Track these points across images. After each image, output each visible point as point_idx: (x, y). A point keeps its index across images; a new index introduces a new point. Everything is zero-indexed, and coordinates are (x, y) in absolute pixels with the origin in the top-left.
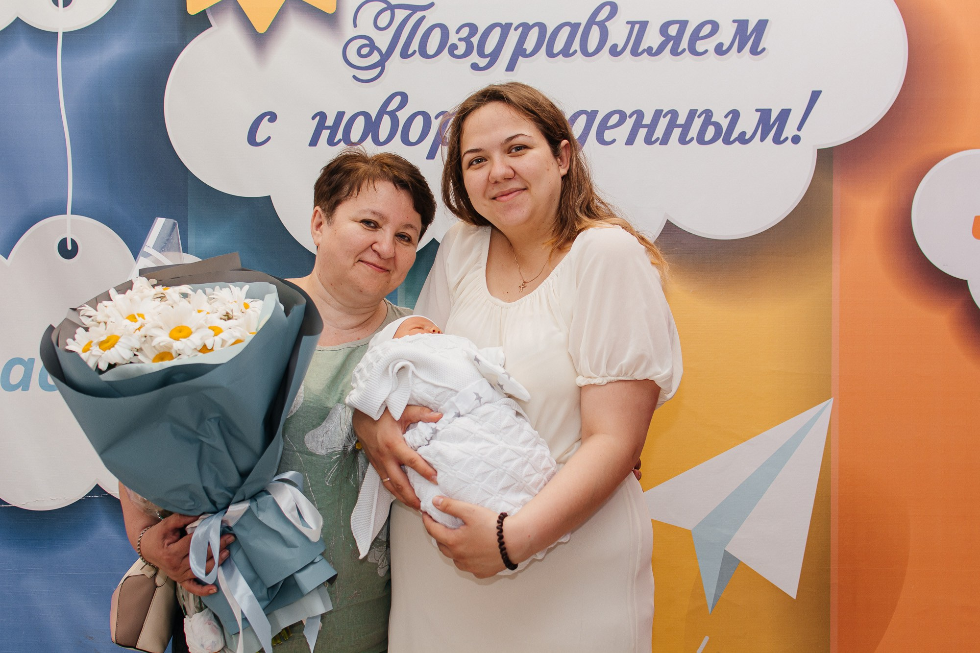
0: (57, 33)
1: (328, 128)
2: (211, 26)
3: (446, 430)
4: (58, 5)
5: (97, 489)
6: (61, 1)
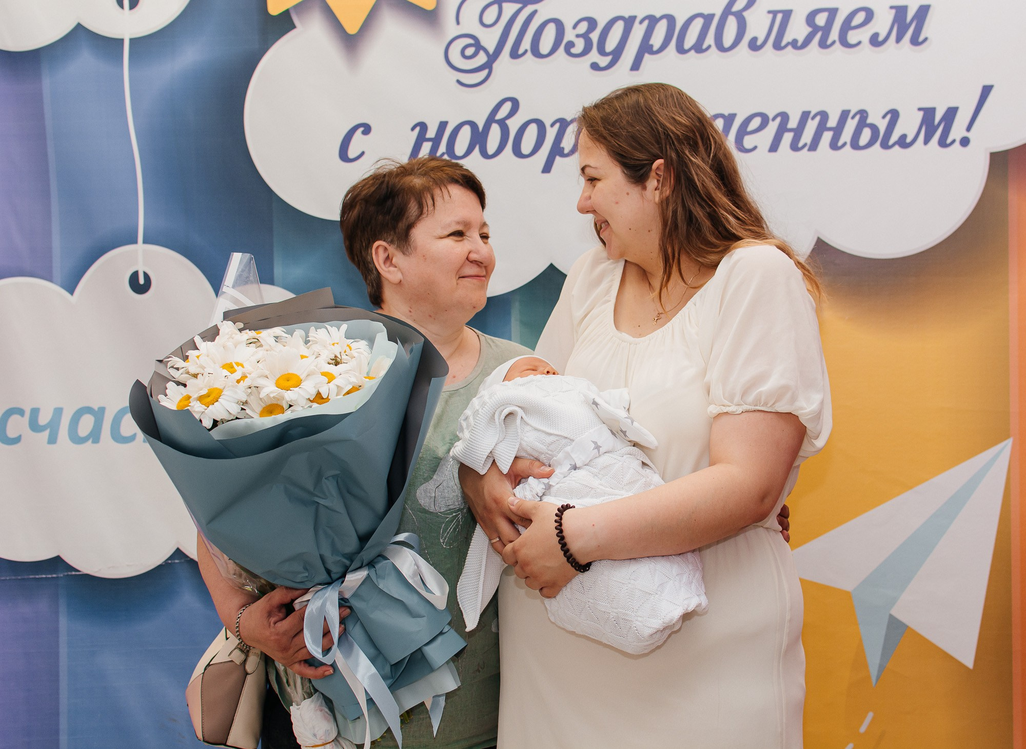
0: (122, 41)
1: (429, 140)
2: (293, 27)
3: (561, 485)
4: (123, 8)
5: (178, 553)
6: (126, 2)
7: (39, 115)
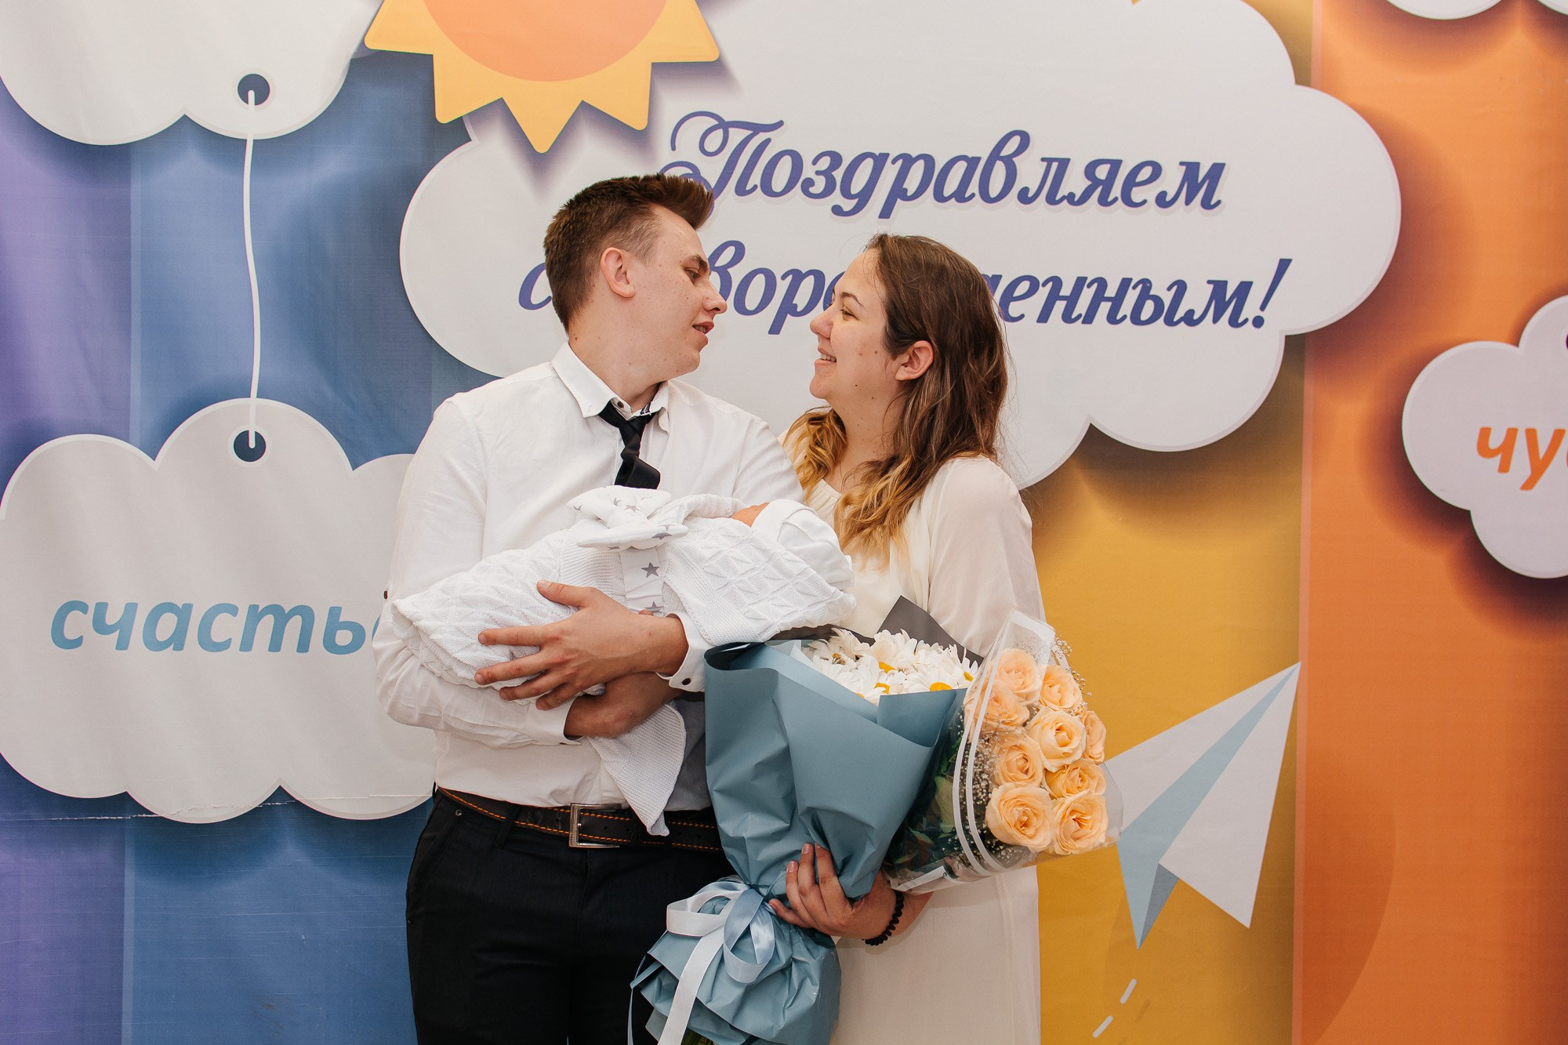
0: (245, 141)
2: (470, 140)
4: (246, 101)
5: (281, 793)
6: (251, 94)
7: (122, 228)
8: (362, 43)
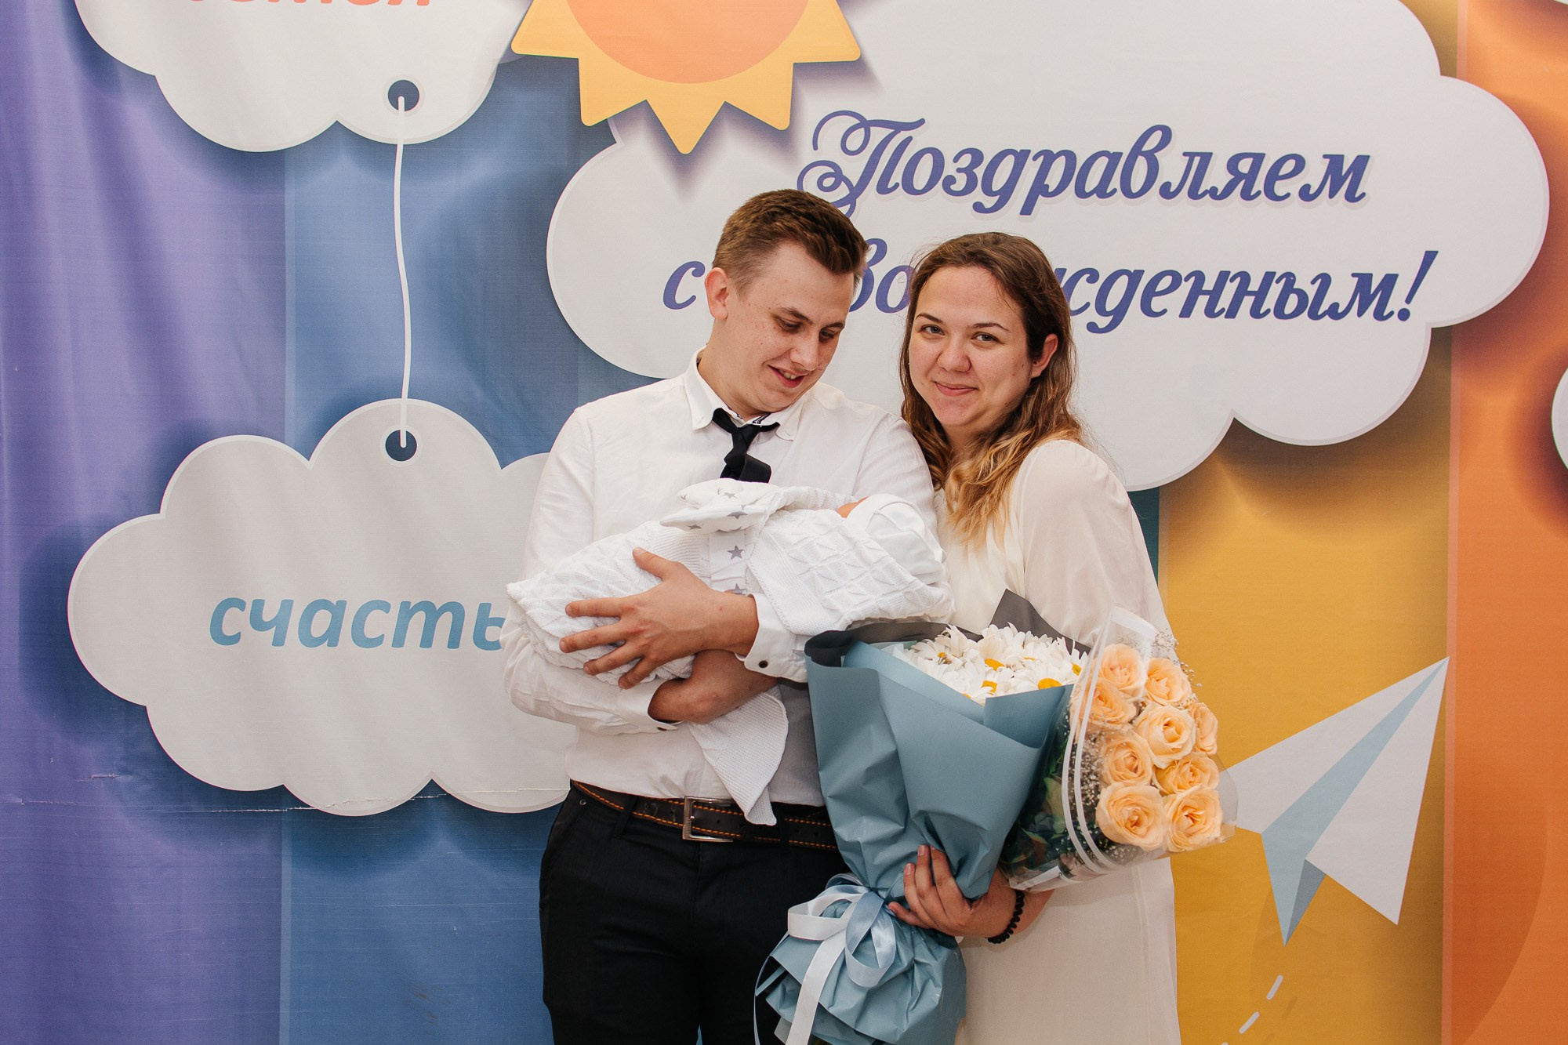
0: (395, 146)
2: (613, 141)
4: (397, 107)
5: (432, 786)
6: (401, 100)
7: (278, 234)
8: (509, 48)
